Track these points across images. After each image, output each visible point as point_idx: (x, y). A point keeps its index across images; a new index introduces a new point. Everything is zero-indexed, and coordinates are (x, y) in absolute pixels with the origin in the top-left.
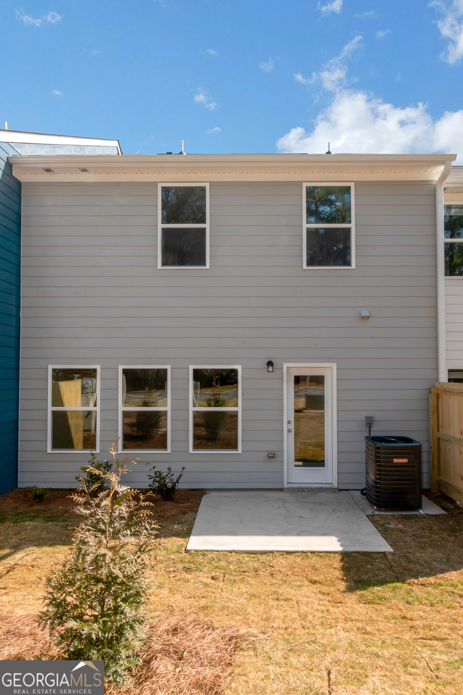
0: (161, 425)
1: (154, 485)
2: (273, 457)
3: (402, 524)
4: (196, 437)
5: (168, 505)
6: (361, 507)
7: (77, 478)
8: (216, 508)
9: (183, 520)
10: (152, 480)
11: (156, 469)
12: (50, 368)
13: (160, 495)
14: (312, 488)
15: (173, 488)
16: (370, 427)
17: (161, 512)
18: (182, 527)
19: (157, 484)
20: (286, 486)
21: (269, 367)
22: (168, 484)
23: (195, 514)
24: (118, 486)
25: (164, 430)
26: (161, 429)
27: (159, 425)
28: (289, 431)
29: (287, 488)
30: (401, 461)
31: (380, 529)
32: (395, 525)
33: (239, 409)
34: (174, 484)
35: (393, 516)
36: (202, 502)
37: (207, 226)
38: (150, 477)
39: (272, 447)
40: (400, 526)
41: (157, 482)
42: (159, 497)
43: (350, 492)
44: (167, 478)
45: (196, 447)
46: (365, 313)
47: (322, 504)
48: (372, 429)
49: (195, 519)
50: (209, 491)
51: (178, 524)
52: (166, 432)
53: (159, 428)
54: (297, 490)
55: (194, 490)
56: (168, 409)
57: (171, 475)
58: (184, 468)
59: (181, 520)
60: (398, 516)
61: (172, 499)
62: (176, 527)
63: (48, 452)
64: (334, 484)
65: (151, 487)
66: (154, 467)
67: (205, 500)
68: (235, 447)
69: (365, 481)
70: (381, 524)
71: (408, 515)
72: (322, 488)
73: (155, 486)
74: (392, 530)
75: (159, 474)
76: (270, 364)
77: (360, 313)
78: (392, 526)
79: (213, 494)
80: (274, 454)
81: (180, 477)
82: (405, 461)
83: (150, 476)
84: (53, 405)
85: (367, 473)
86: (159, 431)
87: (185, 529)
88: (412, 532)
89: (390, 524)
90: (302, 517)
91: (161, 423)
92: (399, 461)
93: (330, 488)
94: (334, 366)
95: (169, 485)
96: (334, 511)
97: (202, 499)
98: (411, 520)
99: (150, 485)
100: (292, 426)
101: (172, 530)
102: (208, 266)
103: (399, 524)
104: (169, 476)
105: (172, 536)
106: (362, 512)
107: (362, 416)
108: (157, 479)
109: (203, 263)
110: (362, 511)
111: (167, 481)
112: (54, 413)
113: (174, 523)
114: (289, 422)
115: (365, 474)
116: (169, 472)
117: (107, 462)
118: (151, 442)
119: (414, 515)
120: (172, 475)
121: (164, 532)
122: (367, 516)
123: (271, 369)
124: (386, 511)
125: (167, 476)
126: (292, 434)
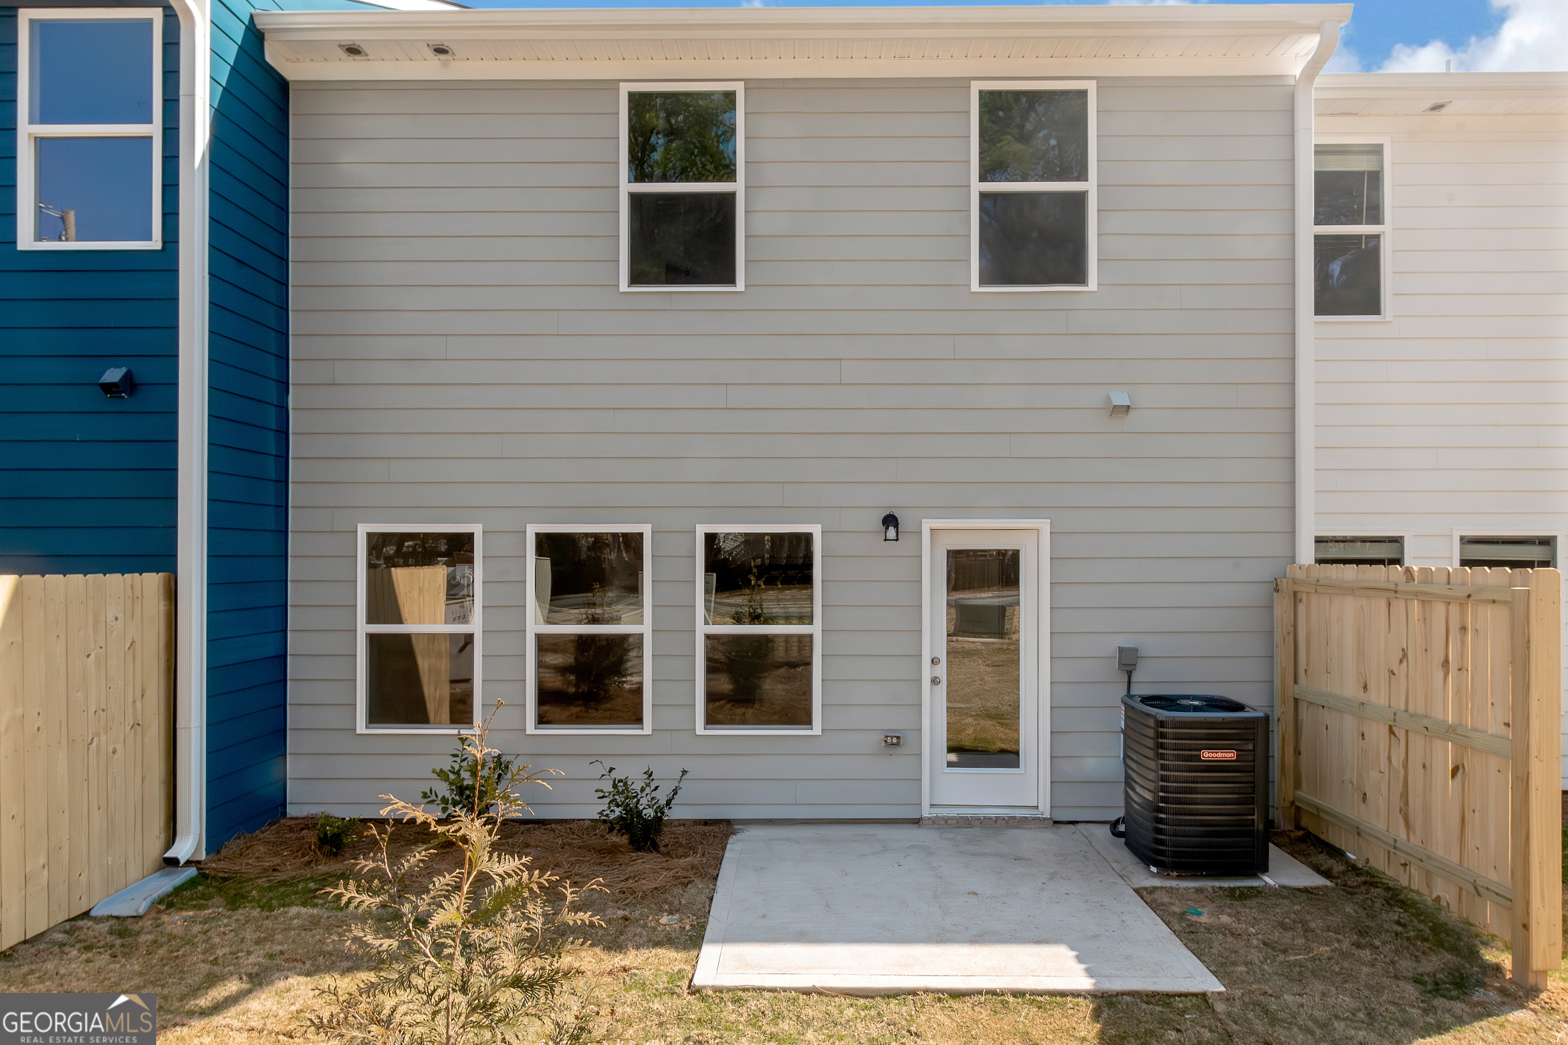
0: (633, 667)
1: (613, 811)
2: (898, 744)
3: (1229, 915)
4: (711, 697)
5: (646, 862)
6: (1115, 865)
7: (425, 795)
8: (762, 869)
9: (683, 902)
10: (607, 800)
11: (616, 775)
12: (362, 530)
13: (626, 837)
14: (990, 818)
15: (658, 820)
16: (1130, 674)
17: (627, 879)
18: (681, 920)
19: (618, 811)
20: (926, 812)
21: (887, 528)
22: (644, 812)
23: (712, 887)
24: (490, 858)
25: (635, 679)
26: (629, 678)
27: (626, 669)
28: (935, 681)
29: (929, 819)
30: (1220, 755)
31: (1177, 927)
32: (1213, 915)
33: (815, 629)
34: (660, 810)
35: (1199, 890)
36: (727, 854)
37: (738, 186)
38: (601, 794)
39: (894, 721)
40: (1225, 919)
41: (618, 806)
42: (624, 840)
43: (1080, 826)
44: (644, 794)
45: (711, 720)
46: (1120, 399)
47: (1021, 859)
48: (1133, 679)
49: (711, 899)
50: (742, 824)
51: (671, 913)
52: (641, 683)
53: (625, 676)
54: (955, 822)
55: (706, 823)
56: (645, 629)
57: (653, 788)
58: (684, 772)
59: (676, 902)
60: (1215, 892)
61: (655, 847)
62: (664, 920)
63: (359, 731)
64: (1041, 808)
65: (603, 818)
66: (611, 769)
67: (735, 847)
68: (807, 720)
69: (1122, 803)
70: (1174, 913)
71: (1239, 888)
72: (1014, 818)
73: (612, 817)
74: (1209, 929)
75: (621, 786)
76: (890, 521)
77: (1109, 399)
78: (1204, 919)
79: (752, 833)
80: (898, 738)
81: (675, 792)
82: (1231, 755)
83: (602, 791)
84: (371, 620)
85: (1129, 782)
86: (625, 682)
87: (688, 927)
88: (1260, 936)
89: (1199, 914)
90: (975, 893)
91: (629, 664)
92: (1214, 755)
93: (1034, 819)
94: (1045, 526)
95: (649, 813)
96: (1052, 876)
97: (728, 846)
98: (1248, 902)
99: (601, 813)
100: (941, 671)
101: (654, 929)
102: (740, 285)
103: (1222, 912)
104: (648, 790)
105: (657, 944)
106: (1122, 882)
107: (1111, 645)
108: (620, 799)
109: (731, 279)
110: (1121, 877)
111: (644, 801)
112: (373, 639)
113: (661, 910)
114: (934, 661)
115: (1123, 786)
116: (648, 781)
117: (499, 757)
118: (608, 706)
119: (1252, 888)
120: (657, 788)
121: (635, 935)
122: (1137, 891)
123: (891, 533)
124: (1179, 877)
125: (643, 790)
126: (943, 688)
